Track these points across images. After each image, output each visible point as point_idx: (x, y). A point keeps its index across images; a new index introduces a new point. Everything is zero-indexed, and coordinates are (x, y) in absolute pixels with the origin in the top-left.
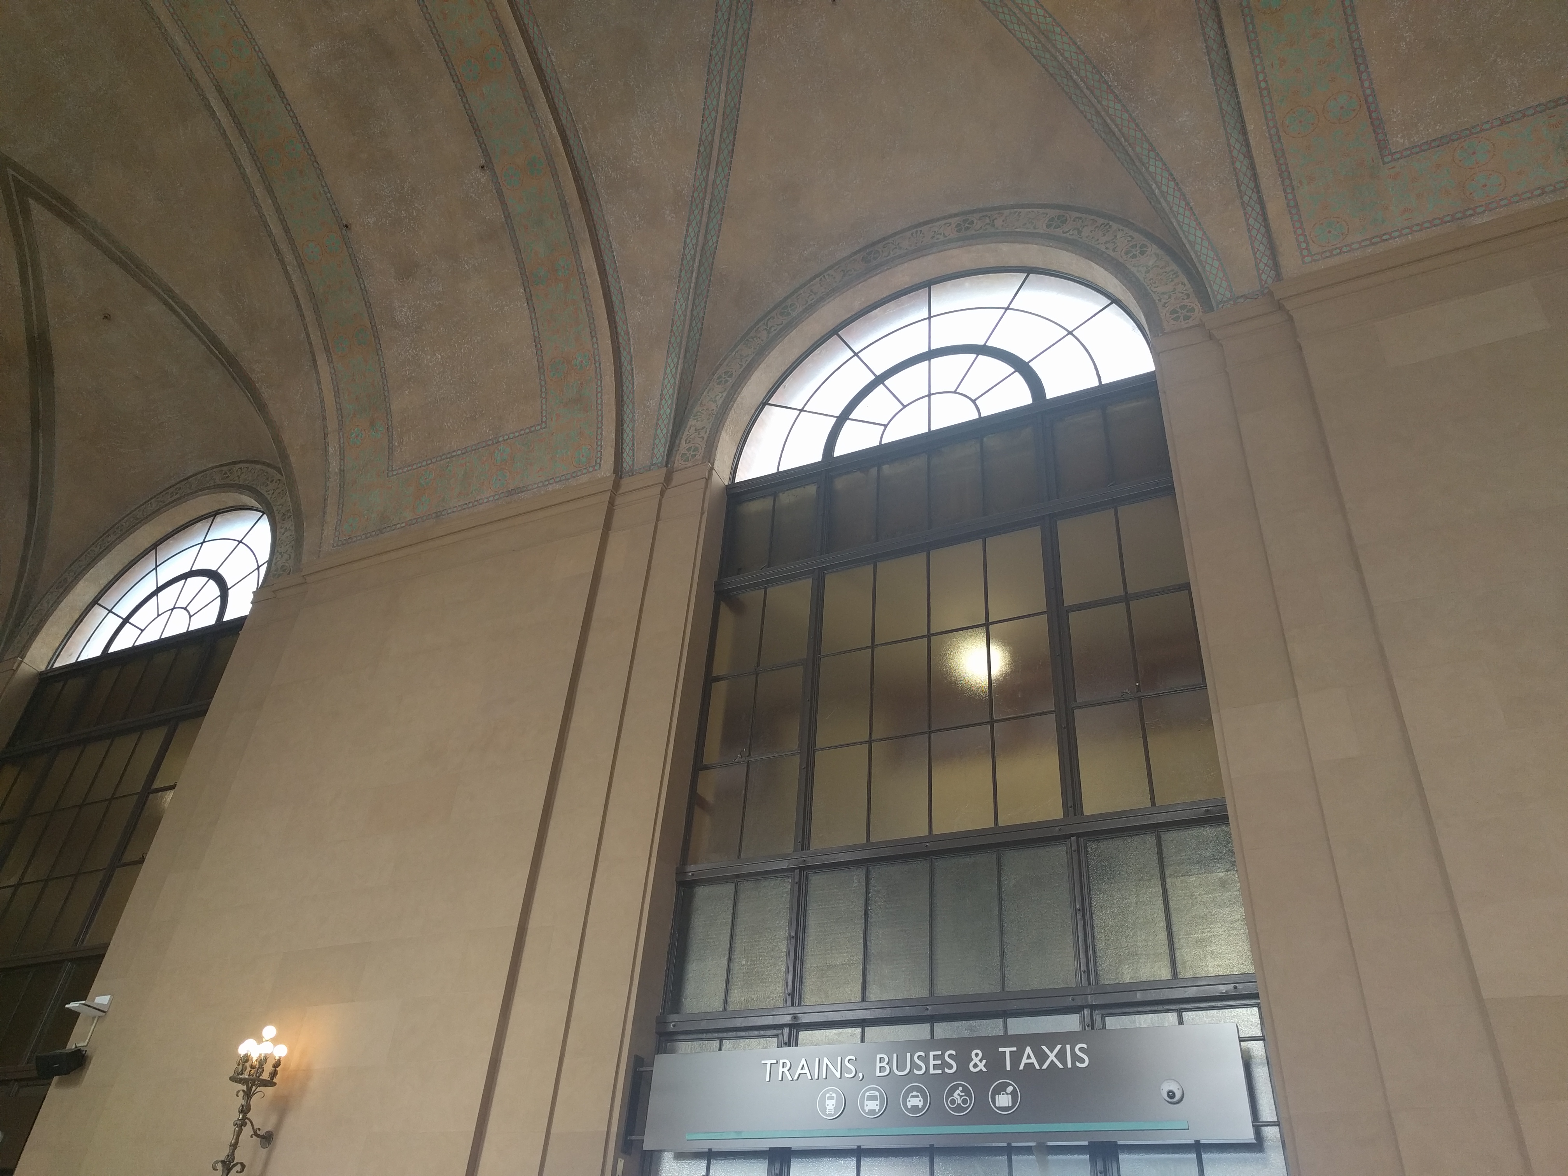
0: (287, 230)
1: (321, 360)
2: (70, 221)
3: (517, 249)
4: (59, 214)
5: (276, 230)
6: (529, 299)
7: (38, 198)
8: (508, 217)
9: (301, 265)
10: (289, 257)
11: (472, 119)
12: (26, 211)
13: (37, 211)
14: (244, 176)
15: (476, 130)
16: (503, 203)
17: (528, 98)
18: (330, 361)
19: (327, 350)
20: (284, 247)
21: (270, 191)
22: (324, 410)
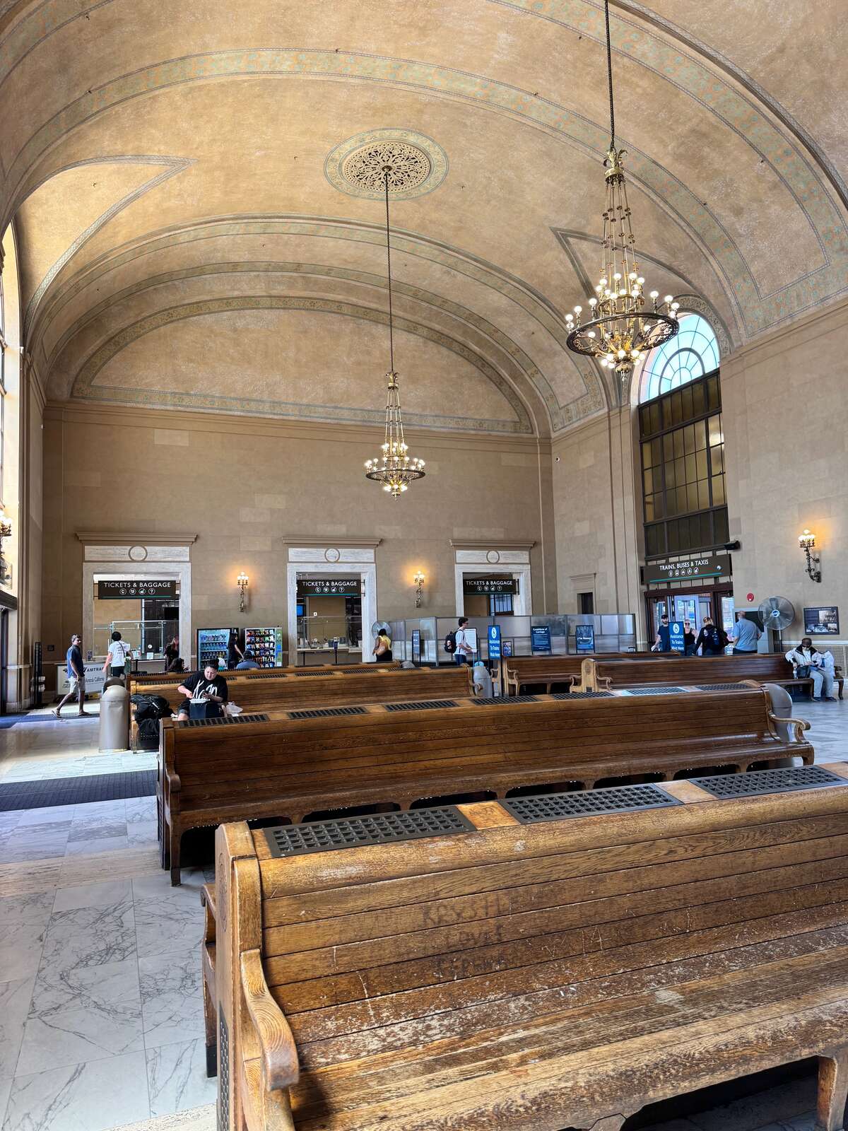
0: (678, 214)
1: (711, 258)
2: (585, 239)
3: (790, 189)
4: (581, 238)
5: (674, 215)
6: (803, 208)
7: (571, 236)
8: (781, 177)
9: (689, 225)
10: (683, 224)
11: (751, 144)
12: (568, 242)
13: (571, 240)
14: (653, 200)
15: (754, 147)
16: (776, 171)
17: (775, 127)
18: (715, 258)
19: (712, 254)
20: (679, 221)
21: (666, 202)
22: (718, 277)
